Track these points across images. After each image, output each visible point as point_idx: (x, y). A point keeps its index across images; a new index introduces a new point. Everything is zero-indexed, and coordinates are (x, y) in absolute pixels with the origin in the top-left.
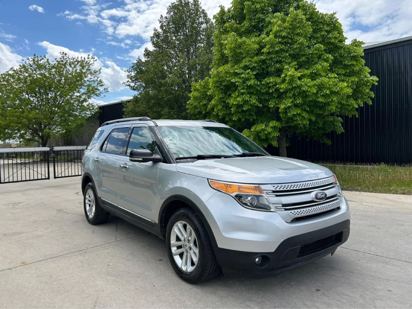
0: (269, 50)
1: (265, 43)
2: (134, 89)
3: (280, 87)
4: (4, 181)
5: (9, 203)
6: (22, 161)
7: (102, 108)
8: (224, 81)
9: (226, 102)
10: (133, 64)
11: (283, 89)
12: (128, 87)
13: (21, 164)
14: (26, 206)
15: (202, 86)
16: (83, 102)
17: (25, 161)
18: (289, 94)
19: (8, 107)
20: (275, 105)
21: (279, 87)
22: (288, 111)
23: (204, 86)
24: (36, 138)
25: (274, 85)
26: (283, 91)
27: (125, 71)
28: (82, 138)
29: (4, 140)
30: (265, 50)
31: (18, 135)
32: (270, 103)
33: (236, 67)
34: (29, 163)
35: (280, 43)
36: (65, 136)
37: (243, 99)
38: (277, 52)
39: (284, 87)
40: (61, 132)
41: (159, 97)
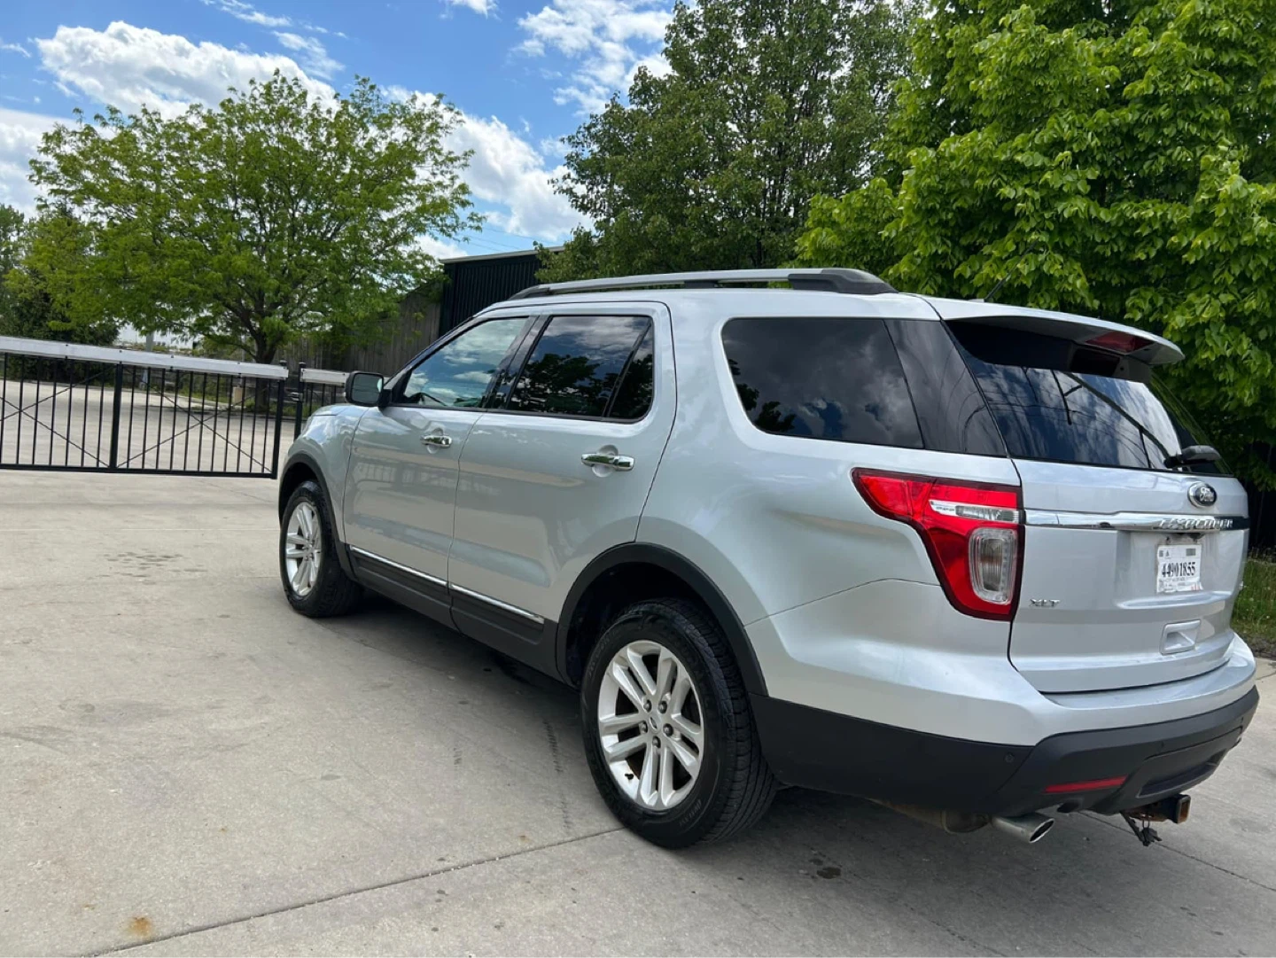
0: (1157, 88)
1: (1141, 65)
2: (584, 208)
3: (1184, 244)
4: (125, 466)
5: (131, 554)
6: (193, 405)
7: (453, 267)
8: (961, 192)
9: (955, 275)
10: (592, 116)
11: (1198, 255)
12: (566, 197)
13: (189, 412)
14: (188, 576)
15: (852, 209)
16: (397, 241)
17: (203, 404)
18: (1222, 272)
19: (171, 229)
20: (1151, 314)
21: (1180, 244)
22: (1197, 343)
23: (863, 209)
24: (243, 337)
25: (1156, 231)
26: (1196, 262)
27: (562, 140)
28: (380, 354)
29: (148, 333)
30: (1140, 87)
31: (193, 320)
32: (1128, 303)
33: (1019, 140)
34: (216, 414)
35: (1204, 64)
36: (328, 345)
37: (1038, 269)
38: (1186, 101)
39: (1202, 245)
40: (317, 329)
41: (675, 239)
